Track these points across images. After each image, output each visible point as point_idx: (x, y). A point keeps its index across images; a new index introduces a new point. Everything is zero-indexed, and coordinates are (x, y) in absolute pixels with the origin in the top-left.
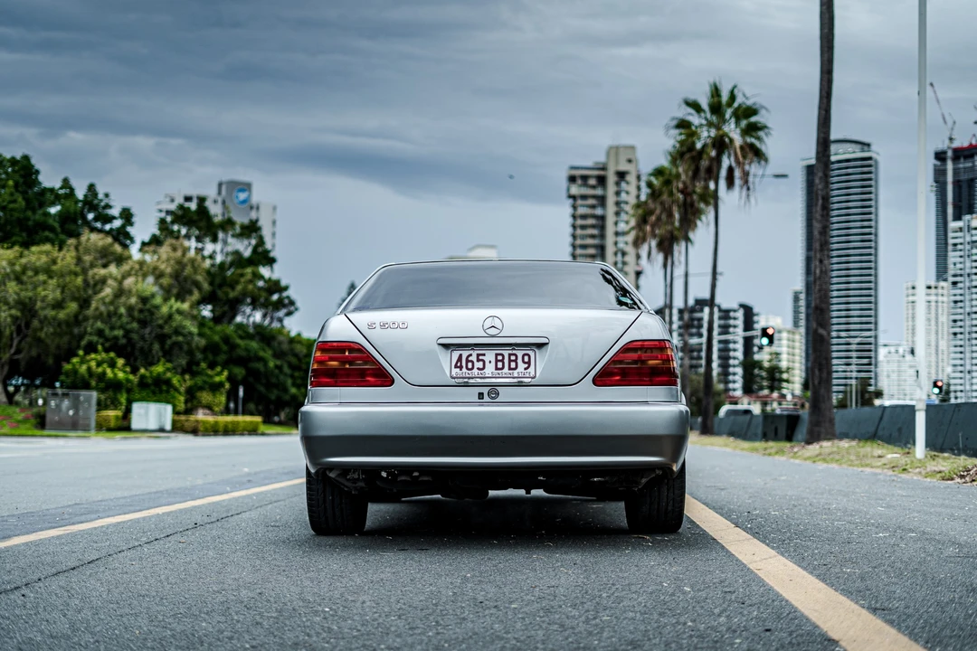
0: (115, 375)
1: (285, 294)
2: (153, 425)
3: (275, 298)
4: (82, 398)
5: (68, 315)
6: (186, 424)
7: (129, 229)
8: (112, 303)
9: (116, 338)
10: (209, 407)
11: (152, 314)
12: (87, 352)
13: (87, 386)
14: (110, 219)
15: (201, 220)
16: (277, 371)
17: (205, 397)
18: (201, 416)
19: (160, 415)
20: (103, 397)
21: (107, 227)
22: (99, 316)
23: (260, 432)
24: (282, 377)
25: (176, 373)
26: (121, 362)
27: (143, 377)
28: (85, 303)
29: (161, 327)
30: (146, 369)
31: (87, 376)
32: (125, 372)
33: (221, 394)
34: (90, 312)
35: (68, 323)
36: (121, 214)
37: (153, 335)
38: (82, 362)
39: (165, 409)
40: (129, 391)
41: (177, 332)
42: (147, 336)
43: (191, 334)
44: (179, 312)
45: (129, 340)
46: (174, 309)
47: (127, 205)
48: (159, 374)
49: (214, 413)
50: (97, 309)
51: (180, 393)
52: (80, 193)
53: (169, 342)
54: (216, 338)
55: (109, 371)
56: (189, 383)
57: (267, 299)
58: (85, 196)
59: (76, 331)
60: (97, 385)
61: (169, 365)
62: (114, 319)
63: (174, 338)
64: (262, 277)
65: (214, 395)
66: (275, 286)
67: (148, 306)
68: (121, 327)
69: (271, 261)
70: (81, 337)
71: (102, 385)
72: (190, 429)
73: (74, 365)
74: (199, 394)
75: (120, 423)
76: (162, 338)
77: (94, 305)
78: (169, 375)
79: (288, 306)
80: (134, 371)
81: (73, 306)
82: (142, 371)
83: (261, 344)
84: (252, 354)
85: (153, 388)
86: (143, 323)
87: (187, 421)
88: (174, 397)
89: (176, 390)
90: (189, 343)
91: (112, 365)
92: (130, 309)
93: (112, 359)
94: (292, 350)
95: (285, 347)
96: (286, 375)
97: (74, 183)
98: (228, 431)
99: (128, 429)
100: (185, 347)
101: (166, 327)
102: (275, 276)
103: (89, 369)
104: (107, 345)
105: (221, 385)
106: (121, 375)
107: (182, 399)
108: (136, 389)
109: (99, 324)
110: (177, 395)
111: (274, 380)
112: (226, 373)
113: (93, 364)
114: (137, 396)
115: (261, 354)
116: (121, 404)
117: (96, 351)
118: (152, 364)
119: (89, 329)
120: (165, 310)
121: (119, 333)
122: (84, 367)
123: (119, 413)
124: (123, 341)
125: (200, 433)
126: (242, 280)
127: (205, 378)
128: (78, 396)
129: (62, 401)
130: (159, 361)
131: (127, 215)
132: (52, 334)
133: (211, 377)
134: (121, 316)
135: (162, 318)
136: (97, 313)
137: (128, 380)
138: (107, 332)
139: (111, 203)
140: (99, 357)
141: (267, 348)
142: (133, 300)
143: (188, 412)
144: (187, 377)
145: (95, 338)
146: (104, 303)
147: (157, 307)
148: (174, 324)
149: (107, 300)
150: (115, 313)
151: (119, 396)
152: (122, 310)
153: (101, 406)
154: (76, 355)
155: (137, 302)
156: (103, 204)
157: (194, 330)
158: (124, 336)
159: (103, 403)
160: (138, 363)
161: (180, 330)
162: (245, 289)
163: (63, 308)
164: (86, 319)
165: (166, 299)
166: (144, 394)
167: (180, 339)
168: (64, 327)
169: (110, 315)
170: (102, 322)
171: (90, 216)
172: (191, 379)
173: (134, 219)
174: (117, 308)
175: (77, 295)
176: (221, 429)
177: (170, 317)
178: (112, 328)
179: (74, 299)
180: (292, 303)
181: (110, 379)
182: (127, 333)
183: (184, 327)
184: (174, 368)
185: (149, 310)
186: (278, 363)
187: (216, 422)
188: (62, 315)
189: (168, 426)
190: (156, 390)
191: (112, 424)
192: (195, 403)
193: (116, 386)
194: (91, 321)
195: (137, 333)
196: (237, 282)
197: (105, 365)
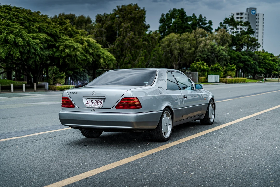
0: (204, 67)
1: (257, 42)
2: (214, 81)
3: (254, 43)
4: (194, 74)
5: (192, 51)
6: (223, 80)
7: (211, 26)
8: (203, 48)
9: (204, 57)
10: (231, 76)
11: (214, 50)
12: (196, 62)
13: (196, 71)
14: (206, 24)
15: (232, 22)
16: (254, 64)
17: (229, 73)
18: (228, 78)
19: (216, 78)
20: (200, 73)
21: (205, 26)
22: (200, 52)
23: (246, 82)
24: (255, 66)
25: (221, 66)
26: (205, 64)
27: (212, 68)
28: (196, 48)
29: (217, 54)
30: (213, 66)
31: (196, 68)
32: (207, 67)
33: (234, 72)
34: (197, 50)
35: (192, 53)
36: (209, 22)
37: (215, 56)
38: (195, 64)
39: (217, 76)
40: (208, 71)
41: (221, 55)
42: (213, 56)
43: (225, 55)
44: (222, 49)
45: (208, 58)
46: (220, 48)
47: (210, 20)
48: (216, 67)
49: (232, 77)
50: (199, 49)
51: (222, 72)
52: (198, 17)
53: (219, 58)
54: (235, 56)
55: (202, 66)
56: (225, 69)
57: (251, 44)
58: (199, 18)
59: (194, 55)
60: (199, 70)
61: (219, 64)
62: (204, 52)
63: (220, 57)
64: (250, 37)
65: (232, 72)
66: (254, 40)
67: (213, 48)
68: (206, 54)
69: (253, 33)
70: (195, 57)
71: (200, 70)
72: (224, 82)
73: (193, 65)
74: (227, 72)
75: (205, 80)
76: (217, 57)
77: (199, 48)
78: (219, 67)
79: (258, 45)
80: (210, 66)
81: (193, 49)
82: (212, 66)
83: (249, 57)
84: (246, 60)
85: (214, 70)
86: (212, 53)
87: (224, 79)
88: (220, 73)
89: (221, 71)
90: (226, 58)
91: (203, 65)
92: (208, 49)
93: (203, 63)
94: (259, 58)
95: (257, 57)
96: (257, 65)
97: (196, 15)
98: (236, 82)
99: (207, 82)
100: (224, 59)
101: (218, 54)
102: (254, 37)
103: (197, 66)
104: (202, 59)
105: (234, 69)
106: (205, 67)
107: (223, 73)
108: (210, 71)
109: (200, 54)
110: (221, 72)
111: (253, 67)
112: (235, 66)
113: (198, 65)
114: (210, 73)
115: (249, 59)
116: (206, 75)
117: (199, 61)
118: (215, 64)
119: (197, 55)
120: (218, 49)
121: (205, 56)
122: (195, 66)
123: (205, 78)
124: (206, 58)
125: (227, 83)
126: (244, 38)
127: (229, 67)
128: (193, 73)
129: (189, 75)
130: (216, 63)
131: (210, 22)
132: (188, 57)
133: (231, 67)
134: (206, 51)
135: (217, 51)
136: (199, 51)
137: (207, 69)
138: (202, 56)
139: (206, 19)
140: (199, 63)
141: (251, 58)
142: (209, 47)
143: (225, 77)
144: (224, 67)
145: (199, 57)
146: (201, 48)
147: (216, 48)
148: (220, 53)
149: (202, 47)
150: (204, 50)
151: (205, 73)
152: (206, 50)
153: (200, 76)
154: (193, 62)
155: (210, 47)
156: (204, 20)
157: (226, 54)
158: (207, 57)
159: (200, 75)
160: (211, 64)
161: (222, 54)
162: (245, 41)
163: (191, 50)
164: (197, 52)
165: (218, 46)
166: (212, 72)
167: (222, 57)
168: (191, 55)
169: (203, 51)
170: (201, 53)
171: (201, 23)
172: (225, 68)
173: (212, 23)
174: (205, 49)
175: (194, 46)
176: (234, 82)
177: (219, 51)
178: (203, 55)
179: (194, 47)
180: (259, 44)
181: (202, 69)
182: (208, 56)
183: (223, 53)
184: (220, 65)
185: (213, 49)
186: (254, 62)
187: (232, 80)
188: (190, 51)
189: (218, 81)
190: (215, 71)
191: (203, 81)
192: (227, 74)
193: (204, 70)
194: (198, 53)
195: (210, 56)
196: (242, 39)
197: (201, 65)
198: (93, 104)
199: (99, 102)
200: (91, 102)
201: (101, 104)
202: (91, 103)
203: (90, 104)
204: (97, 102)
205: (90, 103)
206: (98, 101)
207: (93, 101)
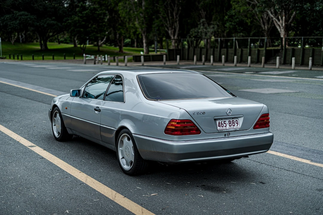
198: (228, 127)
199: (234, 123)
200: (224, 123)
201: (237, 125)
202: (225, 125)
203: (224, 127)
204: (232, 123)
205: (222, 125)
206: (232, 121)
207: (225, 121)
